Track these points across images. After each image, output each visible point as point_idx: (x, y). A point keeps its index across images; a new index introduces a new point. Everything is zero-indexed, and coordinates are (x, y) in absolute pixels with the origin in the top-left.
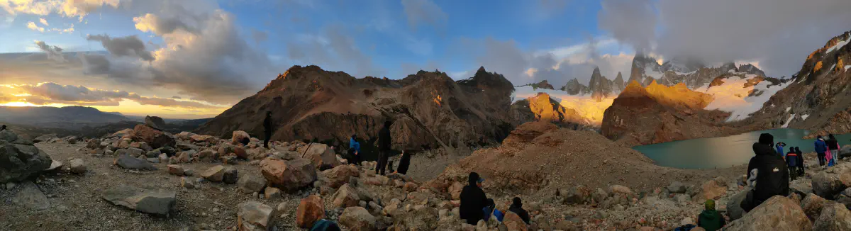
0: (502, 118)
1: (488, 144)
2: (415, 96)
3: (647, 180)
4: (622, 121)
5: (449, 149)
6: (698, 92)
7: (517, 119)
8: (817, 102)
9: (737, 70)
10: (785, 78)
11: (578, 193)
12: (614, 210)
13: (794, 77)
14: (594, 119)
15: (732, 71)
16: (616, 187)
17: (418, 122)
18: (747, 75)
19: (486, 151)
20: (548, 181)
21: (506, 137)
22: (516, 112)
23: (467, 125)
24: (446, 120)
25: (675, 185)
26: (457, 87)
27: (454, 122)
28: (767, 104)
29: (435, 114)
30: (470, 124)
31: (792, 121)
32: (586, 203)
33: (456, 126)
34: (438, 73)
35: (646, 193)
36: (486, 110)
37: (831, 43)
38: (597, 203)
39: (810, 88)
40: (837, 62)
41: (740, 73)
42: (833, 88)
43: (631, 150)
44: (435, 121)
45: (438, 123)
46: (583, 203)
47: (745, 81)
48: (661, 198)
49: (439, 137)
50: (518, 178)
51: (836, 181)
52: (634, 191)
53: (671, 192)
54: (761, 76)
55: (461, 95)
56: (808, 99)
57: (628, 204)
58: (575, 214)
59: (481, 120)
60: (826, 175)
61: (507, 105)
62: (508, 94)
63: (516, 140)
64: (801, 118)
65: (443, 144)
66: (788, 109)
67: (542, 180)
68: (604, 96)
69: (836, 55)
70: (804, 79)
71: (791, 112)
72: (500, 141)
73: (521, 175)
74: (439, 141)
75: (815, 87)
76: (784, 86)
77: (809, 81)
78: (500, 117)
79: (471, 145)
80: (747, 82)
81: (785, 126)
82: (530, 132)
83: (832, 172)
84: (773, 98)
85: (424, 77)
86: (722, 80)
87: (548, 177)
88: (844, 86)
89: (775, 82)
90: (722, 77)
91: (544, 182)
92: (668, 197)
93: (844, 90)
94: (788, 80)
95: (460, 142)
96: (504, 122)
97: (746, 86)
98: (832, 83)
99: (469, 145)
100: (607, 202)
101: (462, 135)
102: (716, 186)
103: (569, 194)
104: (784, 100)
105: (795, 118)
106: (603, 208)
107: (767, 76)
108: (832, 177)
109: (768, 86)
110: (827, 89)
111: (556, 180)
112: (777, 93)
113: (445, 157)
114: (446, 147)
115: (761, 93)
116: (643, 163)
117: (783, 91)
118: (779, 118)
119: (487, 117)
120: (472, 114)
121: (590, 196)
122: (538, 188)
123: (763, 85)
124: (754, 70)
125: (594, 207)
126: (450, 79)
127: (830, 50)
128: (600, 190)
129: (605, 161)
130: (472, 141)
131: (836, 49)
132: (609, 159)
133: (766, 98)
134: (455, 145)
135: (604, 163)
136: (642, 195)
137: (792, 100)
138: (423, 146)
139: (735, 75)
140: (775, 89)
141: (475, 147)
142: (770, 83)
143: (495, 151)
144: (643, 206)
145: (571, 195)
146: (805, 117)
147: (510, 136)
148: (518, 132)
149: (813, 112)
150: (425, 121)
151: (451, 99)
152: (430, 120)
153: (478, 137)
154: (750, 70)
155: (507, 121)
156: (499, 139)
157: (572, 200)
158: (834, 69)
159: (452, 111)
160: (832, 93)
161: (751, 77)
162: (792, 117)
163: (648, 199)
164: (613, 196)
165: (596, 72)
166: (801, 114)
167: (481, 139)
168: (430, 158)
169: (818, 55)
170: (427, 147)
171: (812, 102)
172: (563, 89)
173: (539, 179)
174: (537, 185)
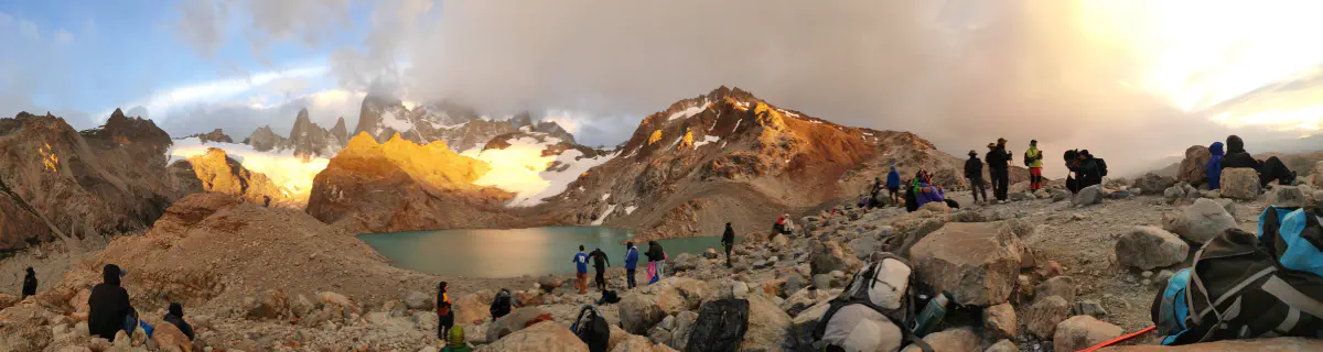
0: (153, 188)
1: (132, 229)
2: (13, 154)
3: (376, 288)
4: (341, 193)
5: (72, 242)
6: (467, 157)
7: (176, 189)
8: (650, 188)
9: (533, 129)
10: (605, 149)
11: (269, 301)
12: (323, 329)
13: (618, 148)
14: (298, 189)
15: (525, 129)
16: (328, 295)
17: (17, 198)
18: (547, 138)
19: (129, 239)
20: (223, 286)
21: (158, 218)
22: (175, 179)
23: (99, 201)
24: (65, 196)
25: (416, 297)
26: (82, 141)
27: (78, 197)
28: (573, 186)
29: (46, 185)
30: (103, 199)
31: (610, 215)
32: (280, 317)
33: (81, 205)
34: (50, 118)
35: (372, 306)
36: (127, 175)
37: (678, 106)
38: (297, 317)
39: (641, 167)
40: (684, 135)
41: (538, 134)
42: (674, 170)
43: (352, 239)
44: (47, 197)
45: (52, 200)
46: (276, 317)
47: (543, 146)
48: (393, 316)
49: (53, 222)
50: (178, 282)
51: (652, 307)
52: (355, 304)
53: (409, 307)
54: (569, 142)
55: (86, 152)
56: (637, 183)
57: (343, 322)
58: (264, 332)
59: (119, 191)
60: (640, 297)
61: (160, 167)
62: (161, 152)
63: (176, 223)
64: (624, 212)
65: (61, 235)
66: (606, 196)
67: (215, 284)
68: (314, 154)
69: (685, 125)
70: (634, 153)
71: (610, 201)
72: (150, 224)
73: (182, 277)
74: (54, 228)
75: (649, 167)
76: (601, 160)
77: (640, 158)
78: (148, 185)
79: (105, 232)
80: (545, 148)
81: (598, 222)
82: (195, 209)
83: (649, 293)
84: (582, 180)
85: (29, 124)
86: (508, 142)
87: (224, 280)
88: (691, 170)
89: (588, 152)
90: (509, 136)
91: (218, 287)
92: (405, 314)
93: (691, 174)
94: (609, 152)
95: (90, 230)
96: (156, 196)
97: (545, 153)
98: (674, 162)
99: (103, 232)
100: (313, 316)
101: (91, 217)
102: (480, 303)
103: (255, 303)
104: (600, 183)
105: (614, 212)
106: (305, 326)
107: (578, 142)
108: (647, 300)
109: (578, 158)
110: (665, 171)
111: (236, 283)
112: (590, 170)
113: (65, 255)
114: (66, 239)
115: (566, 167)
116: (373, 261)
117: (601, 168)
118: (590, 210)
119: (129, 187)
120: (105, 181)
121: (287, 306)
122: (209, 297)
123: (570, 155)
124: (559, 132)
125: (293, 323)
126: (70, 128)
127: (675, 116)
128: (302, 299)
129: (312, 256)
130: (108, 227)
131: (684, 116)
132: (320, 252)
133: (572, 176)
134: (80, 235)
135: (311, 259)
136: (367, 309)
137: (613, 183)
138: (28, 240)
139: (530, 136)
140: (588, 164)
141: (112, 234)
142: (580, 154)
143: (142, 239)
144: (367, 325)
145: (258, 305)
146: (630, 210)
147: (166, 216)
148: (178, 210)
149: (643, 203)
150: (31, 196)
151: (72, 160)
152: (40, 196)
153: (116, 218)
154: (553, 130)
155: (160, 192)
156: (149, 222)
157: (259, 313)
158: (679, 144)
159: (75, 181)
160: (672, 178)
161: (554, 141)
162: (611, 208)
163: (374, 316)
164: (322, 307)
165: (302, 118)
166: (625, 205)
167: (121, 222)
168: (41, 258)
169: (656, 120)
170: (34, 242)
171: (643, 188)
172: (247, 142)
173: (210, 284)
174: (205, 291)
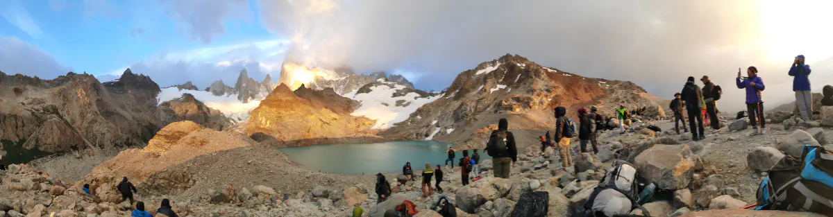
0: (149, 119)
1: (135, 144)
2: (65, 97)
3: (290, 182)
4: (268, 122)
5: (96, 150)
6: (347, 98)
7: (163, 120)
8: (463, 117)
9: (386, 80)
10: (434, 92)
11: (225, 192)
12: (258, 210)
13: (443, 92)
14: (240, 120)
15: (382, 80)
16: (261, 188)
17: (66, 122)
18: (396, 86)
19: (133, 151)
20: (195, 181)
21: (152, 138)
22: (162, 113)
23: (113, 126)
24: (94, 121)
25: (318, 189)
26: (103, 89)
27: (100, 123)
28: (413, 115)
29: (82, 115)
30: (116, 125)
31: (437, 134)
32: (231, 202)
33: (103, 128)
34: (86, 75)
35: (290, 195)
36: (133, 110)
37: (481, 66)
38: (241, 202)
39: (457, 104)
40: (485, 85)
41: (389, 83)
42: (478, 106)
43: (275, 151)
44: (83, 122)
45: (85, 125)
46: (229, 202)
47: (394, 91)
48: (304, 201)
49: (86, 138)
50: (164, 178)
51: (478, 195)
52: (277, 192)
53: (314, 196)
54: (410, 88)
55: (107, 96)
56: (454, 114)
57: (272, 205)
58: (221, 212)
59: (127, 120)
61: (153, 107)
62: (154, 96)
63: (162, 141)
64: (446, 132)
65: (91, 145)
66: (434, 122)
67: (189, 180)
68: (250, 98)
69: (485, 78)
70: (452, 95)
71: (437, 125)
72: (147, 142)
73: (167, 176)
74: (86, 141)
75: (462, 104)
76: (432, 99)
77: (457, 98)
78: (146, 117)
79: (119, 145)
80: (395, 92)
81: (430, 138)
82: (176, 132)
83: (475, 187)
84: (419, 111)
85: (74, 79)
86: (371, 88)
87: (195, 177)
88: (488, 106)
89: (424, 95)
90: (371, 85)
91: (191, 182)
92: (312, 200)
93: (488, 109)
94: (437, 94)
95: (107, 144)
96: (150, 124)
97: (395, 95)
98: (478, 102)
99: (116, 145)
100: (252, 201)
101: (108, 136)
102: (358, 193)
103: (215, 193)
104: (431, 113)
105: (440, 132)
106: (247, 208)
107: (416, 88)
108: (474, 191)
109: (416, 98)
110: (473, 107)
111: (202, 179)
112: (425, 106)
113: (92, 157)
114: (92, 147)
115: (408, 104)
116: (287, 164)
117: (432, 104)
118: (424, 130)
119: (134, 118)
120: (118, 114)
121: (235, 195)
122: (185, 188)
123: (410, 97)
124: (404, 81)
125: (239, 206)
126: (97, 80)
127: (480, 72)
128: (245, 190)
129: (249, 162)
130: (119, 142)
131: (485, 72)
132: (254, 159)
133: (412, 109)
134: (101, 146)
135: (249, 164)
136: (286, 197)
137: (439, 114)
138: (72, 147)
139: (385, 84)
140: (422, 102)
141: (122, 147)
142: (418, 95)
143: (142, 151)
144: (287, 207)
145: (218, 194)
146: (449, 131)
147: (156, 137)
148: (165, 133)
149: (458, 126)
150: (73, 121)
151: (98, 100)
152: (78, 122)
153: (125, 137)
154: (400, 80)
155: (153, 122)
156: (145, 140)
157: (219, 199)
158: (482, 90)
159: (98, 113)
160: (477, 111)
161: (401, 87)
162: (438, 130)
163: (291, 201)
164: (256, 195)
165: (242, 77)
166: (446, 128)
167: (128, 139)
168: (79, 158)
169: (469, 73)
170: (75, 148)
171: (458, 117)
172: (208, 90)
173: (186, 180)
174: (183, 185)
